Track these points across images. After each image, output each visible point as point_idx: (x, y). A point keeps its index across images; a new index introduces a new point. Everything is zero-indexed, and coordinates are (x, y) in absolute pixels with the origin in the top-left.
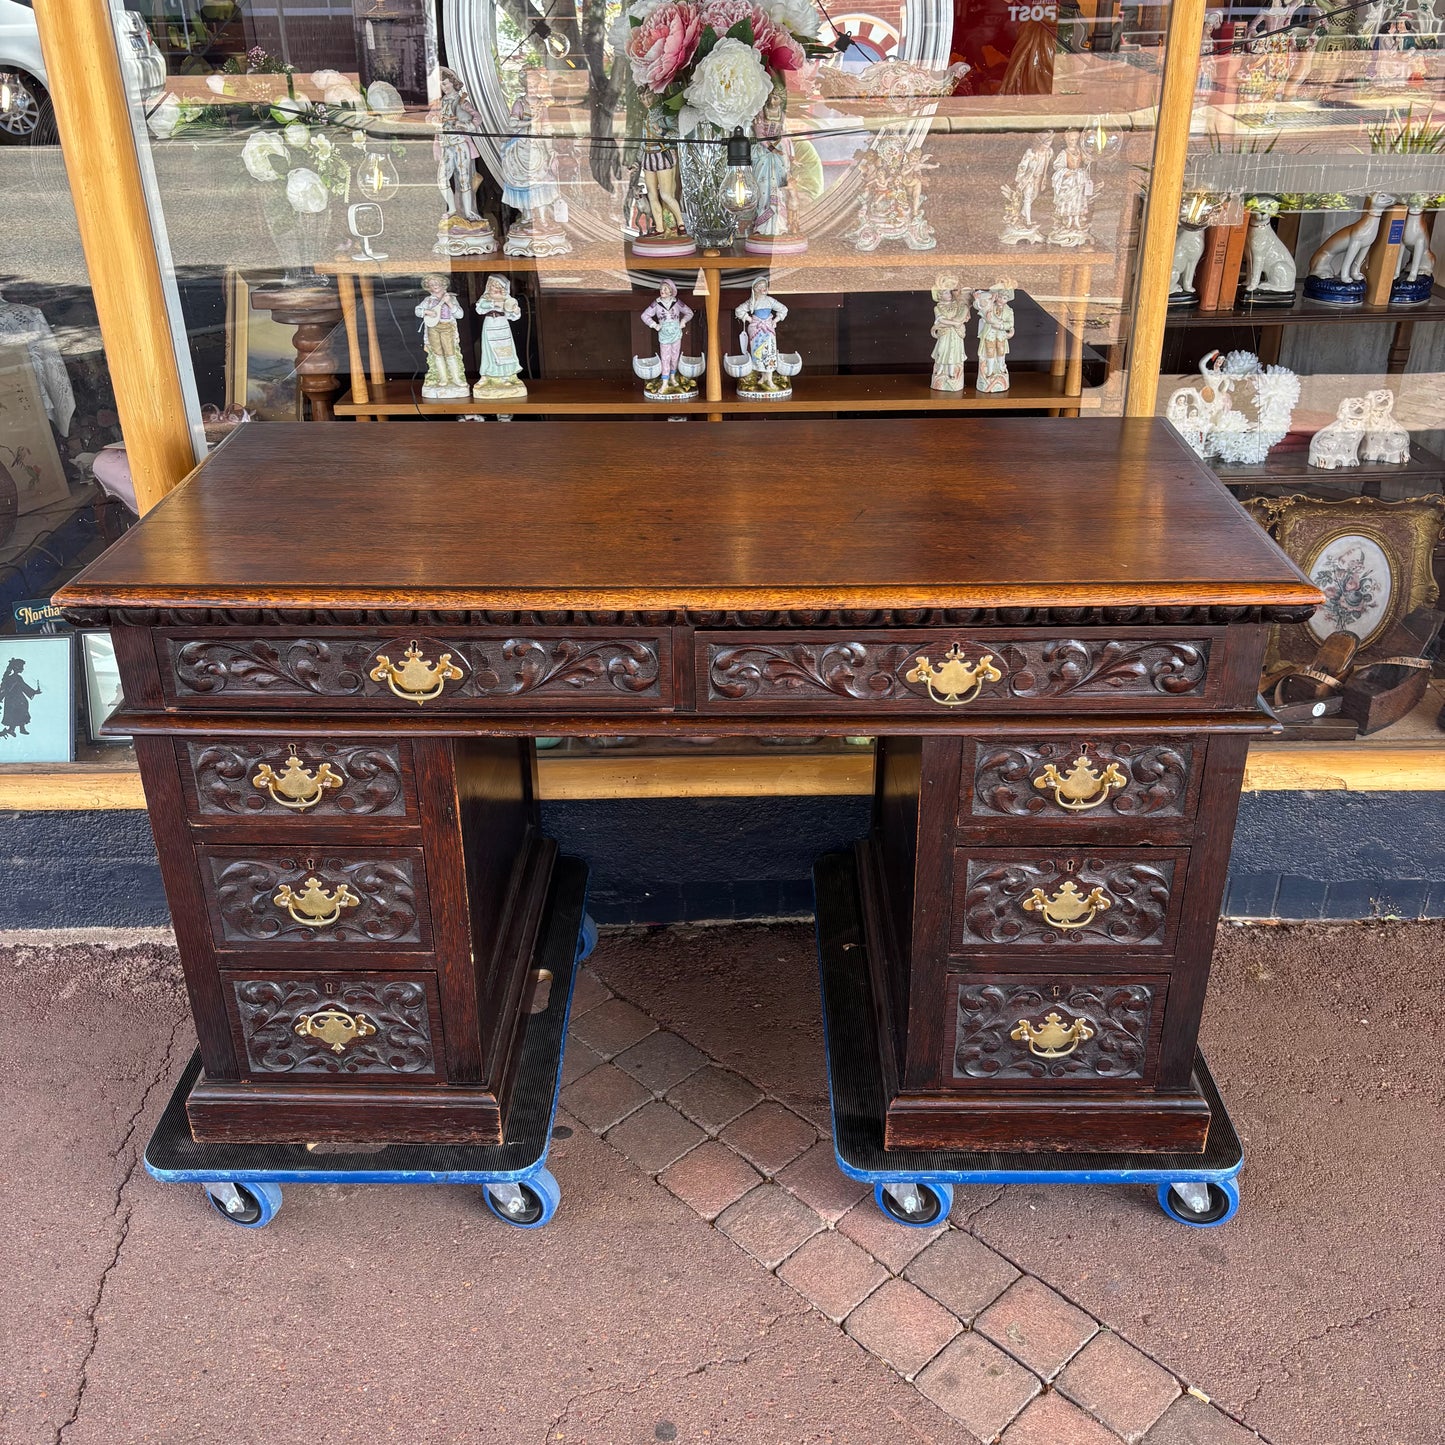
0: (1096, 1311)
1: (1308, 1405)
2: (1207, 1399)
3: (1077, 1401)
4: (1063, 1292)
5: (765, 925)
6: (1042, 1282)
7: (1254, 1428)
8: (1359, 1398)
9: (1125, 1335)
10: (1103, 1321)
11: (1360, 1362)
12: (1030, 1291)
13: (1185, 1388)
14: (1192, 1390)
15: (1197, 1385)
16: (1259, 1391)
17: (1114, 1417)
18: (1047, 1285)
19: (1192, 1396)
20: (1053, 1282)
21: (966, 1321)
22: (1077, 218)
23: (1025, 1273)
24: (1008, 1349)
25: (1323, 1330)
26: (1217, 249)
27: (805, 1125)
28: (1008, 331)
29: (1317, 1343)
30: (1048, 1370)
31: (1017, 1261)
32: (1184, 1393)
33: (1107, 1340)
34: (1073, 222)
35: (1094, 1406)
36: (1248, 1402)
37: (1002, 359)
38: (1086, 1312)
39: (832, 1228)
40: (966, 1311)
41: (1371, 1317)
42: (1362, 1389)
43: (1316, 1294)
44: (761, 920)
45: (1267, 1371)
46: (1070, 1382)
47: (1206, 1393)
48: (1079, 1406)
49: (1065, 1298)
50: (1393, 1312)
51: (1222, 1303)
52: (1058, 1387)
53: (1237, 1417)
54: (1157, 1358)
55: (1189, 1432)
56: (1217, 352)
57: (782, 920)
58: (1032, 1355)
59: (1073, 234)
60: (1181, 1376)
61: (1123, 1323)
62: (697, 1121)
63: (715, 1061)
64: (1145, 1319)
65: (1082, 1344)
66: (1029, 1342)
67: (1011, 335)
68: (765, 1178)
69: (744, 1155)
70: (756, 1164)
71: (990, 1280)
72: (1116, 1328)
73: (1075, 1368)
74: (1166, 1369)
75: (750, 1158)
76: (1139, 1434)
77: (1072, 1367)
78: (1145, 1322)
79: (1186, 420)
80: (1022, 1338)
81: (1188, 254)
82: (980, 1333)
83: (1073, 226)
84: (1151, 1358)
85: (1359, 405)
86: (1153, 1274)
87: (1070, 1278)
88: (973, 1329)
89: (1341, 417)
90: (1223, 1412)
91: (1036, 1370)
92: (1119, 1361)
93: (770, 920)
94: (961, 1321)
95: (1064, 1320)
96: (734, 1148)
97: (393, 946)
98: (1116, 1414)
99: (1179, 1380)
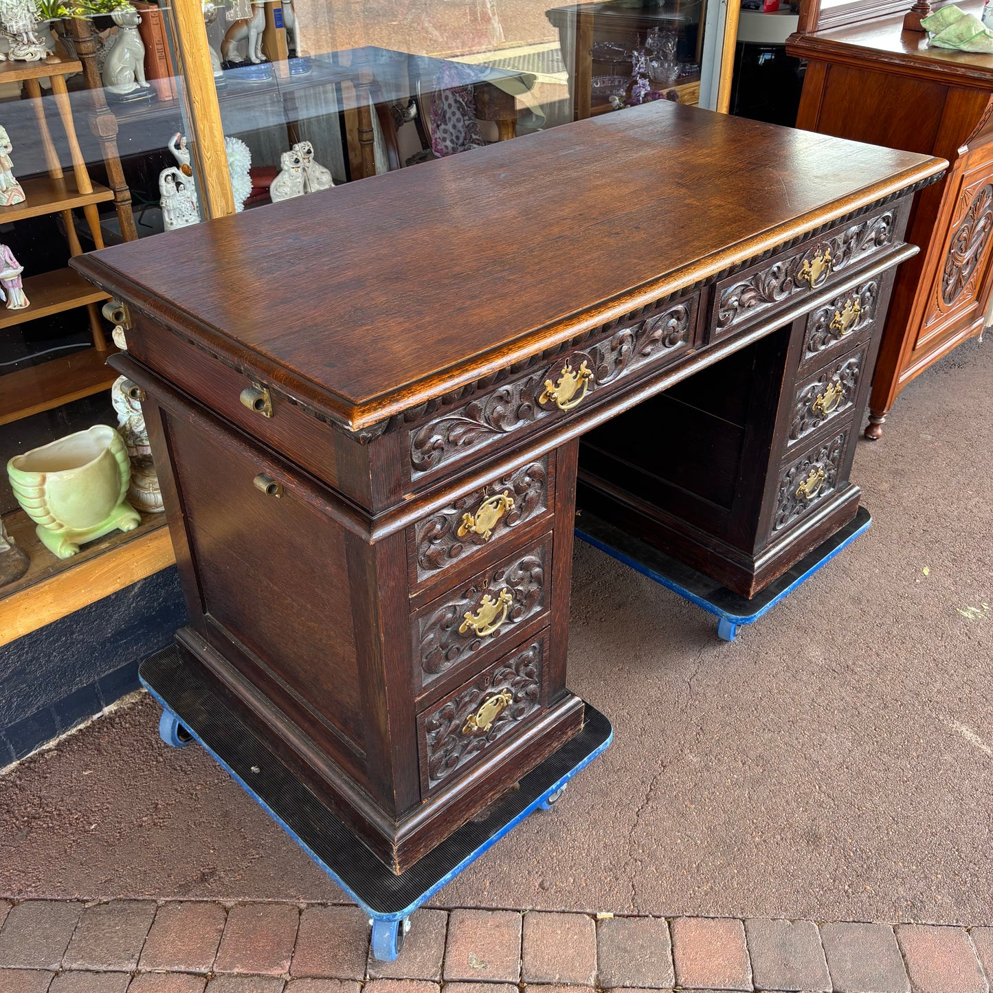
0: (510, 904)
1: (662, 874)
2: (611, 915)
3: (546, 981)
4: (483, 905)
5: (50, 750)
6: (465, 908)
7: (647, 913)
8: (682, 848)
9: (538, 908)
10: (518, 908)
11: (668, 824)
12: (462, 922)
13: (594, 917)
14: (600, 916)
15: (601, 911)
16: (633, 886)
17: (574, 973)
18: (470, 908)
19: (602, 920)
20: (471, 903)
21: (437, 978)
22: (31, 34)
23: (449, 910)
24: (479, 978)
25: (635, 817)
26: (156, 47)
27: (208, 906)
28: (6, 147)
29: (638, 829)
30: (514, 972)
31: (438, 904)
32: (596, 921)
33: (532, 919)
34: (28, 38)
35: (558, 976)
36: (633, 899)
37: (9, 172)
38: (506, 910)
39: (289, 978)
40: (432, 971)
41: (651, 789)
42: (679, 841)
43: (616, 795)
44: (44, 747)
45: (628, 870)
46: (533, 971)
47: (608, 911)
48: (548, 983)
49: (488, 909)
50: (659, 778)
51: (574, 840)
52: (527, 980)
53: (635, 913)
54: (567, 909)
55: (619, 947)
56: (179, 134)
57: (63, 736)
58: (497, 969)
59: (32, 49)
60: (588, 911)
61: (532, 900)
62: (110, 968)
63: (87, 901)
64: (541, 885)
65: (520, 936)
66: (489, 962)
67: (10, 149)
68: (204, 975)
69: (176, 968)
70: (192, 969)
71: (431, 933)
72: (530, 907)
73: (529, 957)
74: (577, 913)
75: (183, 968)
76: (594, 973)
77: (527, 958)
78: (543, 889)
79: (178, 194)
80: (483, 962)
81: (133, 53)
82: (453, 981)
83: (30, 43)
84: (564, 912)
85: (295, 157)
86: (524, 849)
87: (479, 892)
88: (446, 982)
89: (285, 168)
90: (623, 916)
91: (508, 980)
92: (549, 930)
93: (52, 743)
94: (434, 981)
95: (498, 926)
96: (162, 969)
97: (527, 621)
98: (573, 970)
99: (588, 914)
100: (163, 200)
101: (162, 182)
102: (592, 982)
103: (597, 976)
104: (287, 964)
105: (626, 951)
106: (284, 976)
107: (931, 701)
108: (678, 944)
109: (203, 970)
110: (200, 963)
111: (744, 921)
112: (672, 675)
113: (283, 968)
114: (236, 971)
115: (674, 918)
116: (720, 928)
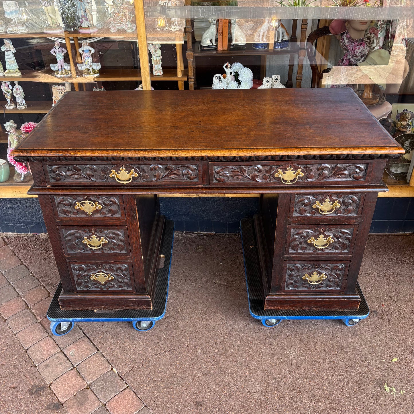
0: (99, 347)
1: (143, 374)
2: (116, 372)
3: (80, 372)
4: (93, 341)
6: (88, 338)
7: (125, 380)
8: (158, 372)
9: (103, 354)
10: (99, 349)
11: (164, 362)
12: (83, 341)
13: (112, 368)
15: (115, 368)
16: (131, 369)
19: (113, 371)
20: (91, 338)
21: (62, 349)
22: (176, 22)
23: (85, 336)
24: (68, 357)
25: (159, 353)
27: (47, 292)
29: (155, 356)
30: (77, 363)
31: (84, 332)
32: (111, 370)
33: (98, 355)
35: (83, 374)
36: (126, 373)
38: (96, 347)
39: (39, 322)
40: (63, 346)
41: (174, 349)
42: (160, 369)
43: (162, 342)
45: (136, 364)
46: (81, 367)
47: (117, 370)
49: (92, 343)
50: (181, 348)
52: (77, 368)
53: (122, 377)
54: (108, 360)
55: (106, 381)
56: (228, 63)
58: (74, 359)
59: (175, 27)
61: (105, 350)
62: (17, 291)
63: (32, 273)
64: (111, 349)
65: (90, 356)
66: (75, 355)
67: (161, 58)
68: (28, 307)
71: (74, 337)
72: (102, 352)
74: (110, 363)
75: (27, 302)
76: (92, 381)
77: (84, 363)
80: (73, 354)
82: (63, 353)
83: (176, 25)
84: (107, 360)
87: (96, 337)
89: (263, 83)
90: (119, 375)
91: (73, 364)
92: (97, 361)
94: (60, 349)
95: (88, 349)
96: (24, 299)
97: (118, 254)
98: (88, 376)
99: (112, 366)
100: (213, 85)
101: (214, 79)
102: (89, 383)
103: (92, 383)
104: (42, 318)
105: (106, 384)
106: (39, 320)
107: (315, 403)
108: (120, 395)
109: (29, 306)
110: (30, 304)
111: (145, 407)
112: (231, 323)
113: (41, 318)
114: (33, 311)
115: (130, 388)
116: (136, 401)
